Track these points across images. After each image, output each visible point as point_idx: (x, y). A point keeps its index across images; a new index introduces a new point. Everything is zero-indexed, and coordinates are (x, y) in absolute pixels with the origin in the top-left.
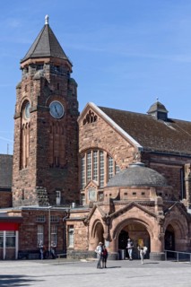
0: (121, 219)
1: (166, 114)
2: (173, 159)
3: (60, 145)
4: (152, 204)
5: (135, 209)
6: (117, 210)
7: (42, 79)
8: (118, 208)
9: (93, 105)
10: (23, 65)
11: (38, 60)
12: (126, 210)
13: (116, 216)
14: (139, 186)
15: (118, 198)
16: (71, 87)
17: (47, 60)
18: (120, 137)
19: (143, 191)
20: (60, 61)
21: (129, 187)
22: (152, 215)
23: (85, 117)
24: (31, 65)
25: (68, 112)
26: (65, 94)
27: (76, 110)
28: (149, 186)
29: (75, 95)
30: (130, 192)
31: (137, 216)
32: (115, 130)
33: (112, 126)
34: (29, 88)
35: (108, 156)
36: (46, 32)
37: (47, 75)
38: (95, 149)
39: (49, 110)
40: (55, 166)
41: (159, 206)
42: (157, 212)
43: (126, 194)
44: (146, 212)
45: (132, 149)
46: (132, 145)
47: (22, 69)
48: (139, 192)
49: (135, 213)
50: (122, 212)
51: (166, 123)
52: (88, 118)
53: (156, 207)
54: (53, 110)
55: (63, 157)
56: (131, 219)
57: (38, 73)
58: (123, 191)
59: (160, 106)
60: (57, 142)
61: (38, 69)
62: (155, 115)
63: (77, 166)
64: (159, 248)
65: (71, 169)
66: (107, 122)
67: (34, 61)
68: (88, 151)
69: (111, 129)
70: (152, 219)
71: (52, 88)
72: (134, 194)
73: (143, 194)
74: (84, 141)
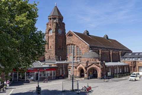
0: (90, 67)
1: (89, 34)
2: (96, 48)
3: (61, 42)
4: (98, 63)
5: (94, 65)
6: (88, 65)
7: (56, 23)
8: (89, 64)
9: (71, 31)
10: (49, 18)
11: (55, 17)
12: (91, 65)
13: (88, 67)
14: (94, 58)
15: (88, 61)
16: (64, 25)
17: (57, 17)
18: (81, 42)
19: (95, 59)
20: (61, 17)
21: (91, 58)
22: (99, 66)
23: (68, 34)
24: (53, 18)
25: (63, 32)
26: (62, 27)
27: (65, 32)
28: (97, 58)
29: (65, 28)
30: (91, 59)
31: (94, 67)
32: (80, 39)
33: (79, 38)
34: (51, 25)
35: (77, 47)
36: (56, 8)
37: (58, 21)
38: (72, 44)
39: (58, 32)
40: (59, 49)
41: (101, 64)
42: (100, 66)
43: (90, 60)
44: (97, 66)
45: (86, 45)
46: (86, 44)
47: (49, 19)
48: (94, 59)
49: (94, 66)
50: (90, 66)
51: (89, 37)
52: (69, 35)
53: (100, 64)
54: (59, 32)
55: (61, 46)
56: (93, 68)
57: (55, 21)
58: (89, 59)
59: (87, 31)
60: (60, 42)
61: (54, 19)
62: (86, 34)
63: (65, 49)
64: (101, 76)
65: (64, 50)
66: (77, 37)
67: (53, 17)
68: (69, 44)
69: (78, 39)
70: (99, 68)
71: (59, 25)
72: (93, 60)
73: (95, 60)
74: (68, 42)
